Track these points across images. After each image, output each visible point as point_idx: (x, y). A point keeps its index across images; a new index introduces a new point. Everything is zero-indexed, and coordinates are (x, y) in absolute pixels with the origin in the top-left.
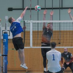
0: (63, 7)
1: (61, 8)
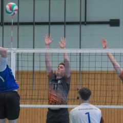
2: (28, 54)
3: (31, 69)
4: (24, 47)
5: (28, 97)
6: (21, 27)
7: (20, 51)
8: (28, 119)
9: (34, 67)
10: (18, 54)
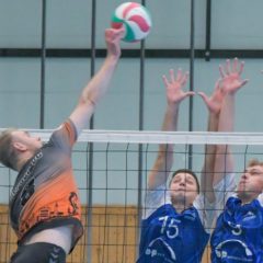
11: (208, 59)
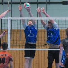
0: (50, 2)
1: (48, 3)
2: (17, 20)
3: (19, 29)
4: (15, 16)
5: (17, 44)
6: (13, 5)
7: (13, 18)
8: (17, 57)
9: (20, 27)
10: (11, 20)
11: (49, 4)
